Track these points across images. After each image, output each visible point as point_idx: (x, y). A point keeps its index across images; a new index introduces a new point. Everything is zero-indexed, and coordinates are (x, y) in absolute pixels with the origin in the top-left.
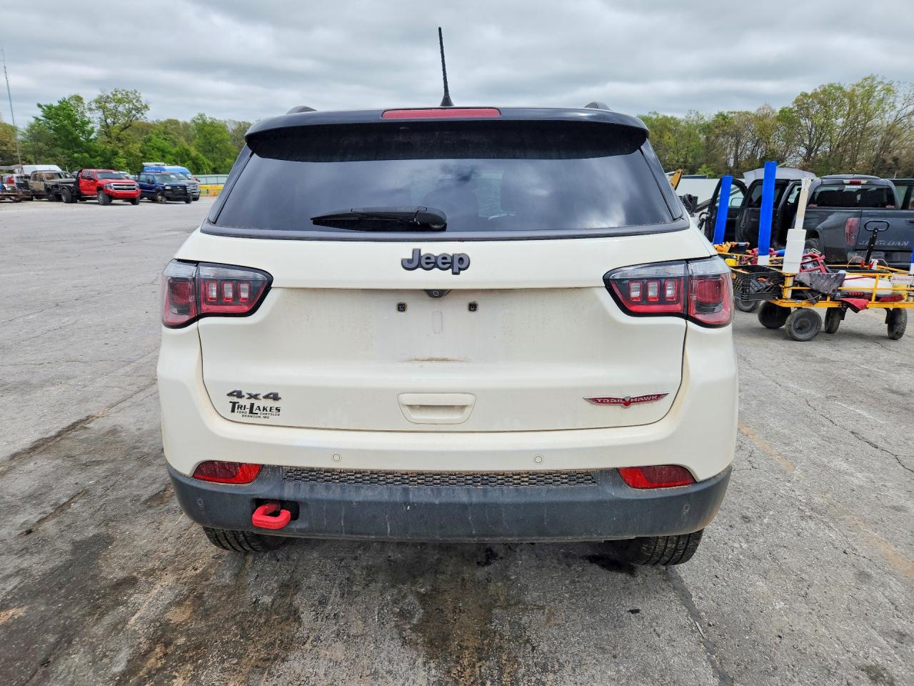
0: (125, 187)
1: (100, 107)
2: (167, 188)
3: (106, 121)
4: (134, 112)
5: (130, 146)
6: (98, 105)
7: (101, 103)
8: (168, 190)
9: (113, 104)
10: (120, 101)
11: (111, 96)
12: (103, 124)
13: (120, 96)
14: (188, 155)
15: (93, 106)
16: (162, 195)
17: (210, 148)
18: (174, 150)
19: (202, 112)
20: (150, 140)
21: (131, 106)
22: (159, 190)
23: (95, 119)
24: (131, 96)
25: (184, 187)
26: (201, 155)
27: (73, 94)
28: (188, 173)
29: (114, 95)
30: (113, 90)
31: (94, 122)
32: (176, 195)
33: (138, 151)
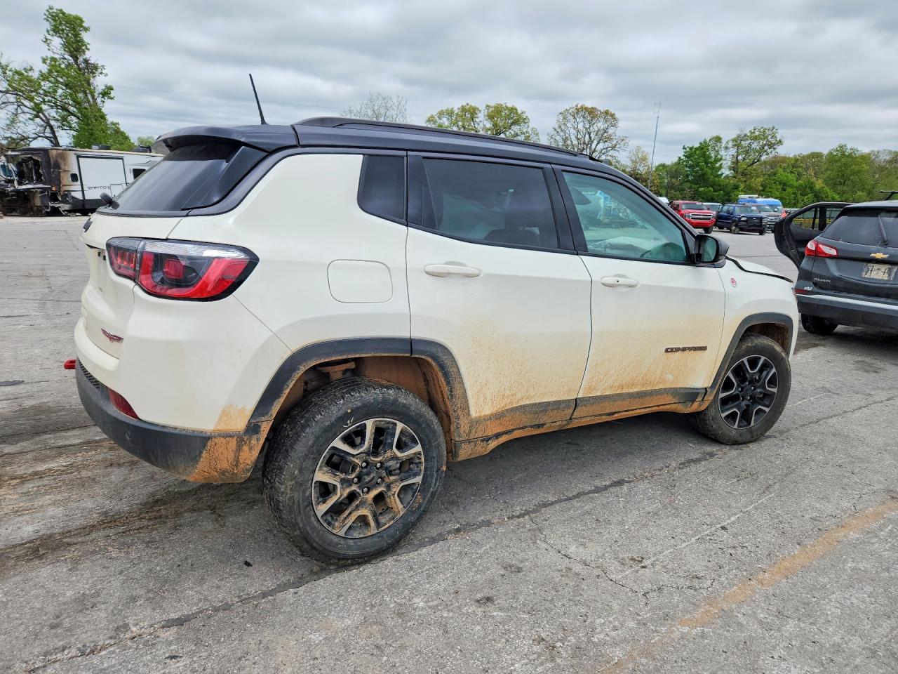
0: (702, 217)
1: (735, 145)
2: (743, 219)
3: (737, 157)
4: (766, 148)
5: (753, 180)
6: (734, 143)
7: (737, 142)
8: (743, 221)
9: (748, 142)
10: (755, 138)
11: (749, 134)
12: (734, 160)
13: (757, 133)
14: (811, 188)
15: (730, 145)
16: (736, 226)
17: (842, 181)
18: (796, 184)
19: (842, 143)
20: (775, 174)
21: (765, 142)
22: (734, 221)
23: (727, 158)
24: (767, 132)
25: (761, 219)
26: (827, 189)
27: (715, 135)
28: (779, 206)
29: (752, 133)
30: (752, 129)
31: (725, 160)
32: (750, 226)
33: (759, 184)
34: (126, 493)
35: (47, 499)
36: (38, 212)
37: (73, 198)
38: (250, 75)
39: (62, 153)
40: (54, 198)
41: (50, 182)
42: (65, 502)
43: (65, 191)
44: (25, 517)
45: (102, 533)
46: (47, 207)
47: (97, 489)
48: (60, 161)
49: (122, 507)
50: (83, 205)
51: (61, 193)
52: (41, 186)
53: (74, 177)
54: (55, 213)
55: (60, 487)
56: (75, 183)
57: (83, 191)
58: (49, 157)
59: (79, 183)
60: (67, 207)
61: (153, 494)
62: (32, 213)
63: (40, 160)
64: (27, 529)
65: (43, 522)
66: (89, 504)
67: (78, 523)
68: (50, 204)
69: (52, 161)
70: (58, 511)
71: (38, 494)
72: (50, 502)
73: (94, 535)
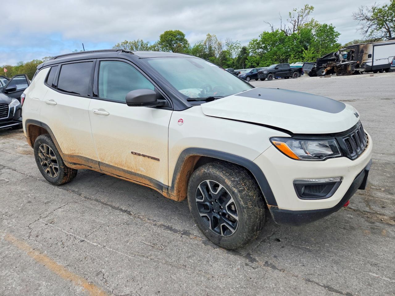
36: (349, 74)
37: (367, 65)
39: (366, 46)
40: (357, 66)
41: (357, 60)
43: (364, 63)
46: (353, 71)
48: (364, 49)
50: (372, 69)
51: (362, 64)
52: (352, 62)
53: (370, 56)
54: (357, 73)
56: (370, 58)
57: (373, 62)
58: (359, 48)
59: (372, 58)
60: (363, 70)
62: (346, 74)
63: (354, 50)
68: (355, 69)
69: (360, 49)
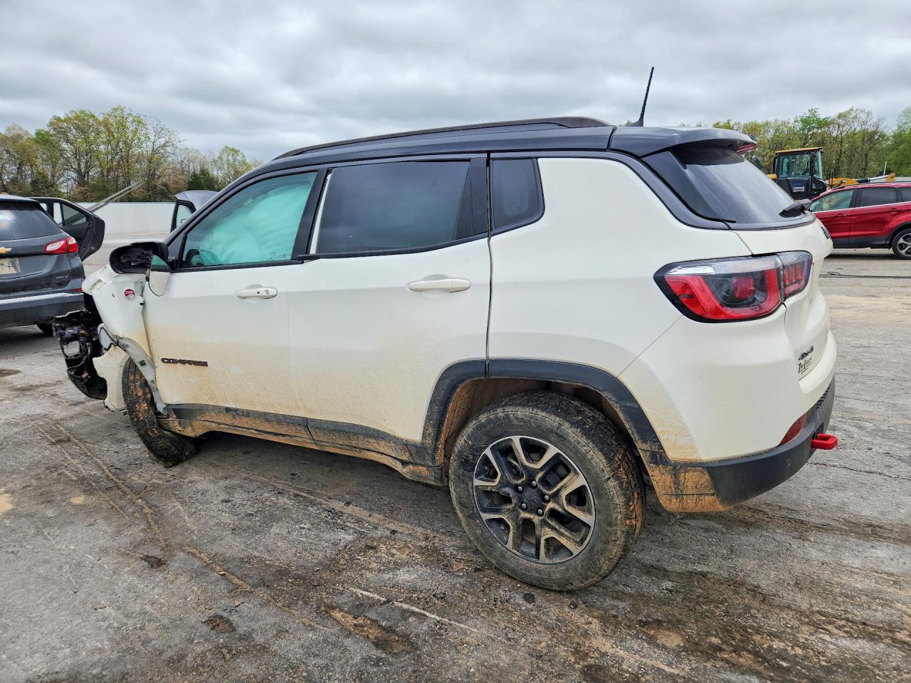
34: (771, 547)
35: (860, 584)
38: (653, 68)
42: (840, 568)
44: (886, 569)
45: (812, 520)
47: (798, 568)
49: (781, 536)
55: (841, 594)
61: (745, 533)
64: (882, 553)
65: (866, 554)
66: (814, 553)
67: (831, 540)
70: (849, 560)
71: (872, 595)
72: (855, 577)
73: (819, 521)
